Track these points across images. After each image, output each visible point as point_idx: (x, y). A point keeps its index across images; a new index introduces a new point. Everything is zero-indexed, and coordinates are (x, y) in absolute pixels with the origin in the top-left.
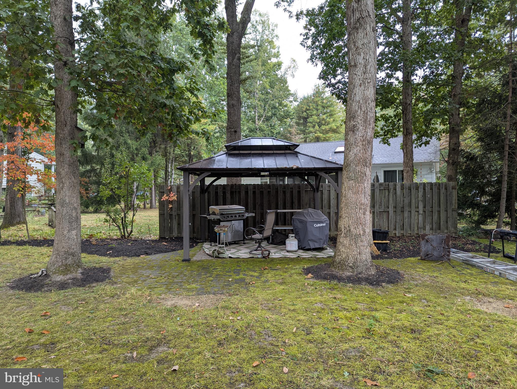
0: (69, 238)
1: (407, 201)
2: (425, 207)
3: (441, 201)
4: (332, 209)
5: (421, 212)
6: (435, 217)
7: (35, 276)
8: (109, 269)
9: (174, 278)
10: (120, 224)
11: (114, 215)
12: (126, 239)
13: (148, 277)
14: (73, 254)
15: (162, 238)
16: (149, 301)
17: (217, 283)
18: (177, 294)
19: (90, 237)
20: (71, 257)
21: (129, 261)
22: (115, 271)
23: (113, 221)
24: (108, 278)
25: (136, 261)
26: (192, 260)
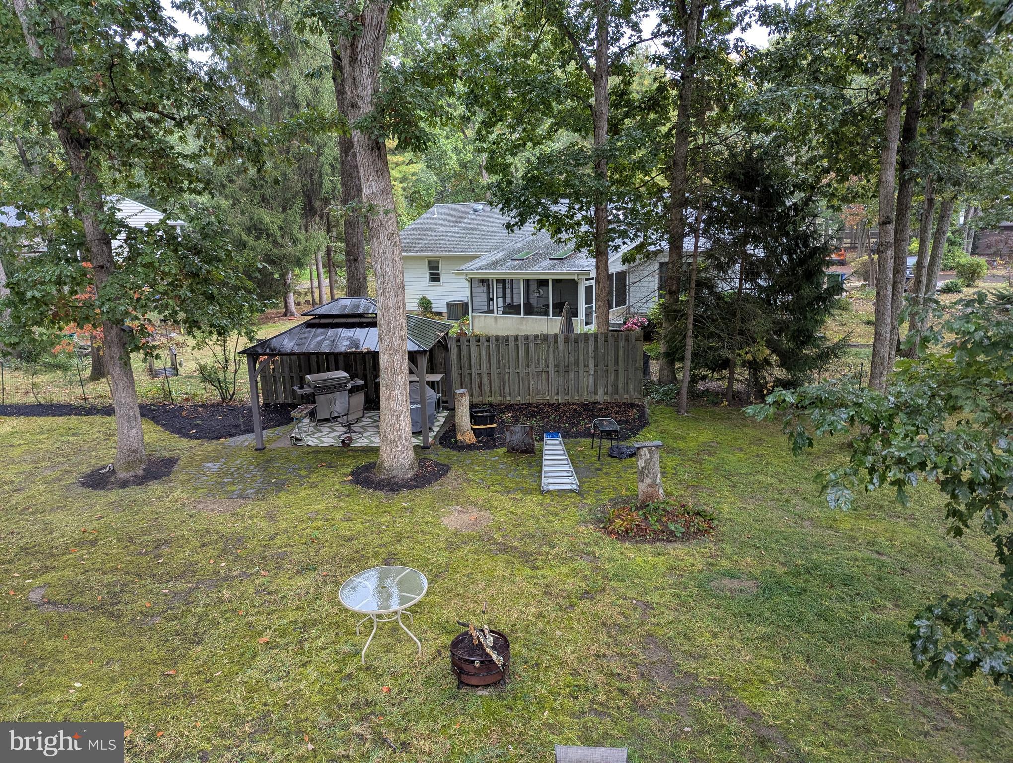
0: (129, 437)
1: (572, 358)
2: (596, 365)
3: (620, 358)
4: (473, 370)
5: (592, 372)
6: (612, 378)
7: (104, 471)
8: (177, 460)
9: (226, 475)
10: (218, 385)
11: (209, 375)
12: (225, 405)
13: (205, 473)
14: (135, 451)
15: (266, 405)
16: (183, 505)
17: (258, 485)
18: (213, 496)
19: (187, 400)
20: (133, 454)
21: (203, 448)
22: (181, 463)
23: (210, 382)
24: (167, 474)
25: (211, 448)
26: (268, 447)
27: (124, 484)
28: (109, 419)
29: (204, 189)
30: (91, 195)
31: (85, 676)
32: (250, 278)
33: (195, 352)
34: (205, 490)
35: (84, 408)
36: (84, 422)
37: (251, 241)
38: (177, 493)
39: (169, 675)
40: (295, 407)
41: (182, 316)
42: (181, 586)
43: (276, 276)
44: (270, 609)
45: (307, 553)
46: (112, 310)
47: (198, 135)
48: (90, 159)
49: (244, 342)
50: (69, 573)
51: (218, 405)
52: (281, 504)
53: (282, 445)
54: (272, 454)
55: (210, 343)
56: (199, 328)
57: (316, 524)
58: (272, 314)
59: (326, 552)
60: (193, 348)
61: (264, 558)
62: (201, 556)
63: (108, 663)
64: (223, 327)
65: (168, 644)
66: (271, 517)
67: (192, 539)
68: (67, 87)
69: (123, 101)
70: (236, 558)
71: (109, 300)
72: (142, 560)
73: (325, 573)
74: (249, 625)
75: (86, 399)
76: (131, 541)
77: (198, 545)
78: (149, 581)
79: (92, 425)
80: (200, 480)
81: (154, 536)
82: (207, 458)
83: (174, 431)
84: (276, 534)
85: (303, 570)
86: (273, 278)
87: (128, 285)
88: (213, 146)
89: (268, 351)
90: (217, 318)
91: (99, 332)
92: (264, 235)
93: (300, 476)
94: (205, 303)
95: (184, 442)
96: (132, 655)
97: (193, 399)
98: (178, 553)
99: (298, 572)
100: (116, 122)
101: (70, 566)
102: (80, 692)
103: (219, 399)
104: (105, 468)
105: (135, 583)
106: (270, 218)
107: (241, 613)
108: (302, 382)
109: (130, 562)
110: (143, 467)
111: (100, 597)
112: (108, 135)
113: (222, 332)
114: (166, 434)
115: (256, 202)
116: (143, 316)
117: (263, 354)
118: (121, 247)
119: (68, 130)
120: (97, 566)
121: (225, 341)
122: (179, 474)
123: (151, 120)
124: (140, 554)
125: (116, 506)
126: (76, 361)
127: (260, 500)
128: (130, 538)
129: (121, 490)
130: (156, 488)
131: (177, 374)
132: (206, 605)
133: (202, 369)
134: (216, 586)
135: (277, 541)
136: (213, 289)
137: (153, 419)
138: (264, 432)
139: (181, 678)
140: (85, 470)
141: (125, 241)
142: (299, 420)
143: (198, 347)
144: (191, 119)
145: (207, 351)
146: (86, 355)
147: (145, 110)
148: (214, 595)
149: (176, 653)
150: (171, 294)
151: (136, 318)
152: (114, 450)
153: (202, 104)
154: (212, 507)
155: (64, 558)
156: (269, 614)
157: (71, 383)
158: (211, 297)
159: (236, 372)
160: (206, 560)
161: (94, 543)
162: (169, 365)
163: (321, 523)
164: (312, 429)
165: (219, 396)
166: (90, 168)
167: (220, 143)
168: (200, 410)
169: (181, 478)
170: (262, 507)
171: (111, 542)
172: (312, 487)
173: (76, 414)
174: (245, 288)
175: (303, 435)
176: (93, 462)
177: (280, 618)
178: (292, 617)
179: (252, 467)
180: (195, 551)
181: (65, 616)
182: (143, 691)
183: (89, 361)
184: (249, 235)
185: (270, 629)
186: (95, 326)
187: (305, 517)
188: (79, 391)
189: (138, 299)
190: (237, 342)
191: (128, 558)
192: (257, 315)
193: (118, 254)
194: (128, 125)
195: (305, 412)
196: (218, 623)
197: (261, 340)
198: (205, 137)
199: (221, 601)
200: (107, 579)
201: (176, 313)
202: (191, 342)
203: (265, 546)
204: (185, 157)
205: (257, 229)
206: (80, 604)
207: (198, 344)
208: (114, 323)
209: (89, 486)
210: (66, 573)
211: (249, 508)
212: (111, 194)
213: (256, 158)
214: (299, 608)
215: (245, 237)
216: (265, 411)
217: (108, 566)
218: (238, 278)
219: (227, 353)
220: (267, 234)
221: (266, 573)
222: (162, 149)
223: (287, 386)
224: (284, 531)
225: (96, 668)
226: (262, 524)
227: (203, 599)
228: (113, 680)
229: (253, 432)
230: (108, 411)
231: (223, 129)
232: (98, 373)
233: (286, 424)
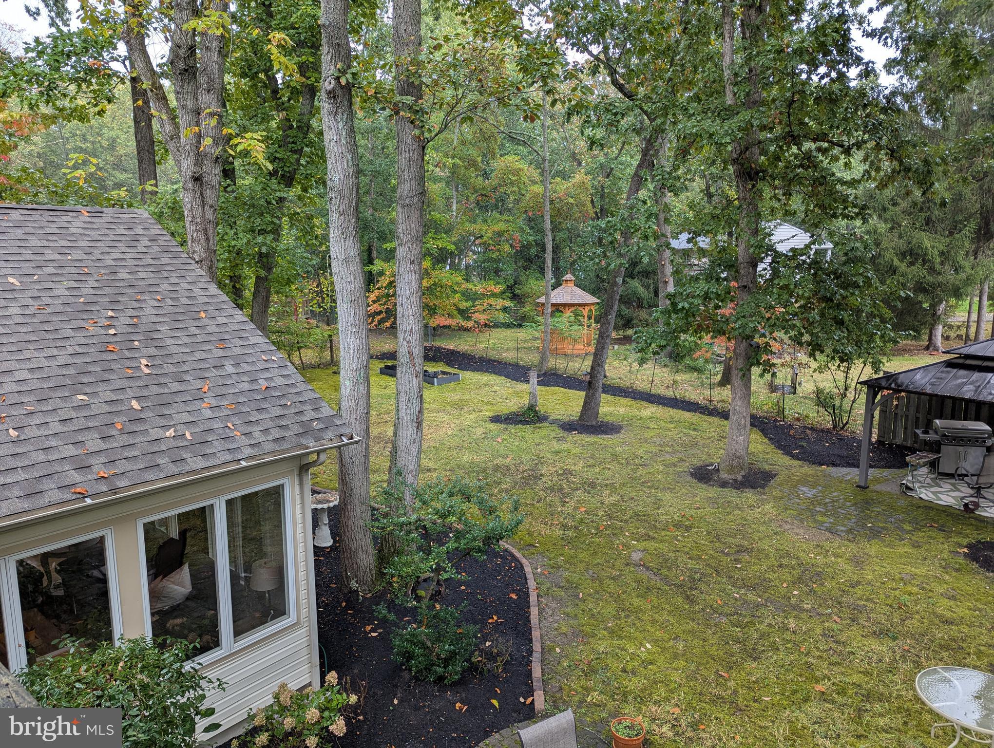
0: (737, 443)
7: (710, 468)
8: (775, 475)
9: (820, 504)
10: (831, 411)
11: (825, 400)
12: (835, 432)
13: (798, 496)
14: (739, 457)
15: (880, 442)
16: (771, 520)
17: (851, 524)
18: (802, 521)
19: (798, 420)
20: (737, 459)
21: (803, 470)
22: (778, 479)
23: (823, 406)
24: (763, 486)
25: (810, 472)
26: (872, 487)
27: (724, 484)
28: (726, 422)
29: (857, 214)
30: (749, 222)
31: (655, 642)
32: (890, 307)
33: (816, 375)
34: (795, 513)
35: (708, 409)
36: (705, 421)
37: (903, 267)
38: (768, 507)
39: (722, 676)
40: (913, 451)
41: (806, 338)
42: (751, 596)
43: (926, 305)
44: (835, 659)
45: (890, 617)
46: (743, 326)
47: (865, 160)
48: (755, 189)
49: (868, 373)
50: (664, 547)
51: (828, 431)
52: (873, 552)
53: (889, 489)
54: (874, 496)
55: (833, 368)
56: (822, 352)
57: (909, 588)
58: (912, 345)
59: (913, 624)
60: (815, 371)
61: (839, 603)
62: (776, 575)
63: (675, 639)
64: (846, 354)
65: (727, 646)
66: (857, 562)
67: (771, 555)
68: (747, 128)
69: (796, 134)
70: (810, 591)
71: (744, 317)
72: (724, 558)
73: (906, 648)
74: (809, 665)
75: (711, 401)
76: (718, 537)
77: (776, 564)
78: (724, 580)
79: (711, 426)
80: (792, 501)
81: (738, 540)
82: (804, 481)
83: (779, 447)
84: (858, 583)
85: (881, 633)
86: (921, 307)
87: (762, 305)
88: (878, 170)
89: (893, 386)
90: (843, 344)
91: (732, 344)
92: (920, 260)
93: (902, 530)
94: (833, 328)
95: (786, 460)
96: (696, 642)
97: (804, 420)
98: (755, 564)
99: (875, 633)
100: (786, 154)
101: (666, 541)
102: (649, 653)
103: (829, 425)
104: (712, 465)
105: (713, 577)
106: (930, 243)
107: (803, 650)
108: (928, 426)
109: (712, 557)
110: (743, 473)
111: (682, 578)
112: (776, 167)
113: (845, 358)
114: (771, 448)
115: (918, 225)
116: (771, 334)
117: (887, 389)
118: (765, 269)
119: (742, 165)
120: (686, 550)
121: (849, 368)
122: (774, 489)
123: (819, 149)
124: (722, 552)
125: (713, 501)
126: (711, 366)
127: (850, 541)
128: (718, 535)
129: (720, 489)
130: (750, 496)
131: (795, 393)
132: (770, 626)
133: (819, 392)
134: (784, 611)
135: (859, 591)
136: (845, 315)
137: (762, 431)
138: (871, 471)
139: (732, 684)
140: (697, 463)
141: (771, 264)
142: (915, 468)
143: (820, 370)
144: (859, 145)
145: (827, 375)
146: (721, 362)
147: (815, 140)
148: (780, 620)
149: (734, 659)
150: (800, 316)
151: (764, 336)
152: (722, 451)
153: (874, 130)
154: (797, 531)
155: (663, 533)
156: (831, 664)
157: (702, 384)
158: (840, 323)
159: (854, 401)
160: (781, 582)
161: (688, 528)
162: (789, 383)
163: (915, 589)
164: (928, 480)
165: (831, 423)
166: (754, 198)
167: (887, 165)
168: (808, 432)
169: (774, 493)
170: (850, 549)
171: (702, 532)
172: (914, 546)
173: (701, 413)
174: (881, 316)
175: (917, 485)
176: (704, 457)
177: (843, 673)
178: (856, 678)
179: (849, 504)
180: (771, 569)
181: (653, 583)
182: (697, 680)
183: (720, 368)
184: (902, 261)
185: (829, 680)
186: (729, 339)
187: (897, 576)
188: (707, 392)
189: (768, 319)
190: (861, 371)
191: (712, 552)
192: (890, 346)
193: (761, 276)
194: (796, 156)
195: (924, 460)
196: (778, 649)
197: (888, 373)
198: (872, 162)
199: (785, 628)
200: (691, 564)
201: (802, 334)
202: (814, 365)
203: (844, 591)
204: (844, 183)
205: (913, 254)
206: (666, 577)
207: (820, 367)
208: (743, 338)
209: (696, 478)
210: (661, 547)
211: (835, 545)
212: (770, 221)
213: (924, 180)
214: (866, 673)
215: (896, 262)
216: (878, 448)
217: (695, 553)
218: (875, 305)
219: (849, 381)
220: (923, 260)
221: (838, 620)
222: (822, 177)
223: (909, 428)
224: (869, 584)
225: (666, 639)
226: (846, 567)
227: (768, 619)
228: (676, 656)
229: (858, 467)
230: (725, 415)
231: (893, 151)
232: (725, 380)
233: (899, 468)
